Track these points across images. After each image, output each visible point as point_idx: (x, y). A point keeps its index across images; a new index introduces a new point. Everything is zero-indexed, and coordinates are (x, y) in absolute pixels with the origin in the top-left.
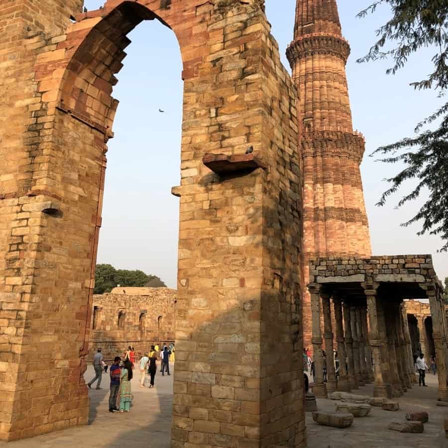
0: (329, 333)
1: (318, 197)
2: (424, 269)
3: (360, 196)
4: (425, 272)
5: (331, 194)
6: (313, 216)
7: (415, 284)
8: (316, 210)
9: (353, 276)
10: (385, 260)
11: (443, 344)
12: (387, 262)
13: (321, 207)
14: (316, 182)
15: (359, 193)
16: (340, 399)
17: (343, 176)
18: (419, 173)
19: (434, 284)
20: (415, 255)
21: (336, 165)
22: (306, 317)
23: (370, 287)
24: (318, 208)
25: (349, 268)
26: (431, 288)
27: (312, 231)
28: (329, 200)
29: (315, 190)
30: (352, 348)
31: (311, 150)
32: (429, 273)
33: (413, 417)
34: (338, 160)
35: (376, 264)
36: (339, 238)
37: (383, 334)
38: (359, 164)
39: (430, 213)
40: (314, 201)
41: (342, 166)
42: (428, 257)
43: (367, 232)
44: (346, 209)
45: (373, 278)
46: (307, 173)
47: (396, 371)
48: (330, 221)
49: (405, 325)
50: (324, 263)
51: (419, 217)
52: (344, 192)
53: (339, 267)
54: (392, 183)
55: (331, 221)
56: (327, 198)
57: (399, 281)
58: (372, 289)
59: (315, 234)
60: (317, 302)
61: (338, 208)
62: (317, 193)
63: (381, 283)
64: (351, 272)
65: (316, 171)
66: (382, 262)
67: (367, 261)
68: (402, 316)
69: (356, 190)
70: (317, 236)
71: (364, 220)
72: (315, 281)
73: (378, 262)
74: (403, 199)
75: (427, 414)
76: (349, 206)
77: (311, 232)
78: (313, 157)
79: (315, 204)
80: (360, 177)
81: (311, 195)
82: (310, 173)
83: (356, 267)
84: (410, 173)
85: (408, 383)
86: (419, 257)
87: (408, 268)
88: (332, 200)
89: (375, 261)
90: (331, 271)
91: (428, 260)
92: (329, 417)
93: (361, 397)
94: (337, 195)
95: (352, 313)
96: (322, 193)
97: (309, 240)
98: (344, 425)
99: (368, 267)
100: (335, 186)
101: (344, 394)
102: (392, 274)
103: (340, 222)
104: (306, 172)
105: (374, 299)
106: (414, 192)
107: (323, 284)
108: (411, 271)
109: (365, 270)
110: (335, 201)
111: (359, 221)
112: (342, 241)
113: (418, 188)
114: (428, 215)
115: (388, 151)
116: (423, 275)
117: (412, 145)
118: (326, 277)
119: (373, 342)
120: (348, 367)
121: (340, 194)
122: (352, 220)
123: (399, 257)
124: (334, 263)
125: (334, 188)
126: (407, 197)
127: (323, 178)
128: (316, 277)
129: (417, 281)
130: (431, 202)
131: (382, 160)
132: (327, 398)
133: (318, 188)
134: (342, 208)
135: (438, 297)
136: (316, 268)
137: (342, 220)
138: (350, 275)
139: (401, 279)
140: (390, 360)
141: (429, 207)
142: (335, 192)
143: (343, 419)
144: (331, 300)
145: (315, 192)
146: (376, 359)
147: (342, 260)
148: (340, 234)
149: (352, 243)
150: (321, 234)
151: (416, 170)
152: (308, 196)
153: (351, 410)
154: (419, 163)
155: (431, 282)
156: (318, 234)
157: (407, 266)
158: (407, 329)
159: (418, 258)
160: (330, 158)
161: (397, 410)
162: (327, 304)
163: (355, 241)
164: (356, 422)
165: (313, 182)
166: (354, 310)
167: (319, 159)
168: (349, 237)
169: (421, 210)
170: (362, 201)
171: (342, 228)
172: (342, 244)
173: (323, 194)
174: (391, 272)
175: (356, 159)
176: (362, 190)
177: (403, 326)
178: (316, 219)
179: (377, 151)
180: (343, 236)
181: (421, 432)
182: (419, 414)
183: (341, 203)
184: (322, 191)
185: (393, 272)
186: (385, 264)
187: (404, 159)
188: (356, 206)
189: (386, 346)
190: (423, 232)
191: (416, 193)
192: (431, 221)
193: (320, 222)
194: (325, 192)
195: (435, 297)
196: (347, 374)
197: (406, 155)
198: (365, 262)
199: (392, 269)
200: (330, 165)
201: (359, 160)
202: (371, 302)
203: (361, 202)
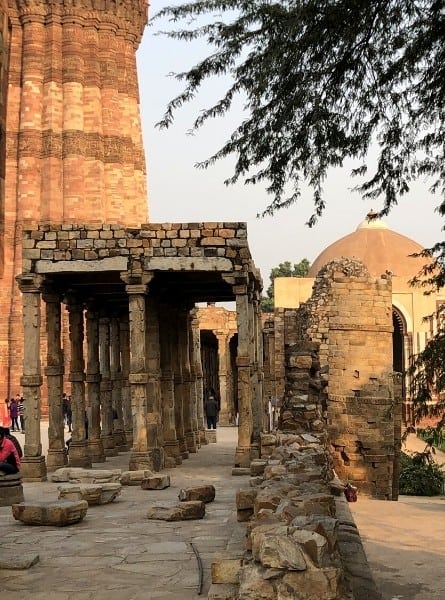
0: (56, 366)
1: (51, 110)
2: (233, 248)
3: (134, 111)
4: (233, 254)
5: (79, 104)
6: (39, 147)
7: (216, 274)
8: (47, 135)
9: (106, 260)
10: (166, 231)
11: (251, 375)
12: (170, 234)
13: (57, 130)
14: (48, 78)
15: (132, 107)
16: (70, 479)
17: (104, 69)
18: (233, 66)
19: (246, 275)
20: (218, 224)
21: (91, 45)
22: (18, 342)
23: (136, 281)
24: (50, 131)
25: (100, 246)
26: (240, 281)
27: (36, 177)
28: (73, 116)
29: (45, 93)
30: (98, 392)
31: (42, 10)
32: (240, 254)
33: (190, 495)
34: (94, 36)
35: (149, 239)
36: (88, 192)
37: (154, 364)
38: (136, 49)
39: (248, 143)
40: (44, 117)
41: (101, 50)
42: (241, 226)
43: (143, 183)
44: (106, 137)
45: (143, 264)
46: (31, 58)
47: (172, 426)
48: (72, 159)
49: (195, 347)
50: (52, 236)
51: (228, 149)
52: (102, 101)
53: (81, 244)
54: (186, 83)
55: (75, 159)
56: (70, 112)
57: (188, 268)
58: (140, 283)
59: (42, 184)
60: (35, 309)
61: (90, 134)
62: (50, 101)
63: (157, 273)
64: (103, 253)
65: (48, 54)
66: (161, 235)
67: (135, 233)
68: (191, 333)
69: (126, 99)
70: (46, 186)
71: (138, 159)
72: (33, 270)
73: (153, 234)
74: (202, 115)
75: (214, 490)
76: (112, 131)
77: (34, 180)
78: (45, 24)
79: (44, 123)
80: (135, 74)
81: (38, 104)
82: (38, 59)
83: (113, 243)
84: (218, 65)
85: (191, 444)
86: (225, 226)
87: (205, 246)
88: (79, 116)
89: (149, 232)
90: (66, 251)
91: (240, 232)
92: (44, 510)
93: (107, 472)
94: (89, 108)
95: (102, 330)
96: (60, 101)
97: (29, 195)
98: (69, 520)
99: (136, 243)
100: (87, 89)
101: (77, 471)
102: (177, 256)
103: (91, 162)
104: (27, 55)
105: (141, 301)
106: (222, 102)
107: (48, 275)
108: (210, 252)
109: (129, 249)
110: (85, 119)
111: (129, 161)
112: (95, 199)
113: (230, 95)
114: (244, 146)
115: (181, 16)
116: (230, 259)
117: (224, 7)
118: (54, 261)
119: (134, 377)
120: (90, 426)
121: (95, 107)
122: (115, 159)
123: (191, 226)
124: (72, 235)
125: (84, 93)
126: (210, 112)
127: (64, 71)
128: (34, 261)
129: (220, 269)
130: (251, 122)
131: (169, 34)
132: (45, 480)
133: (52, 91)
134: (97, 134)
135: (252, 296)
136: (36, 243)
137: (97, 157)
138: (100, 258)
139: (192, 265)
140: (163, 407)
141: (246, 132)
142: (86, 100)
143: (69, 511)
144: (63, 306)
145: (45, 98)
146: (138, 406)
147: (86, 231)
148: (91, 185)
149: (113, 203)
150: (54, 184)
151: (228, 58)
152: (30, 106)
153: (86, 495)
154: (235, 47)
155: (243, 270)
156: (48, 183)
157: (204, 242)
158: (198, 354)
159: (225, 228)
160: (80, 31)
161: (166, 488)
162: (54, 312)
163: (118, 199)
164: (91, 513)
165: (41, 77)
166: (107, 325)
167: (56, 29)
168: (109, 191)
169: (232, 138)
170: (136, 121)
171: (95, 172)
172: (94, 205)
173: (61, 105)
174: (175, 253)
175: (130, 36)
176: (138, 103)
177: (191, 350)
178: (46, 153)
179: (159, 15)
180: (97, 189)
181: (202, 518)
182: (200, 490)
183: (97, 124)
184: (60, 97)
185: (179, 252)
186: (166, 239)
187: (208, 36)
188: (125, 132)
189: (158, 383)
190: (234, 179)
191: (226, 103)
192: (249, 158)
193: (54, 161)
194: (66, 100)
195: (246, 297)
196: (87, 437)
197: (213, 26)
198: (130, 235)
199: (178, 248)
200: (77, 45)
201: (136, 41)
202: (136, 308)
203: (134, 125)
